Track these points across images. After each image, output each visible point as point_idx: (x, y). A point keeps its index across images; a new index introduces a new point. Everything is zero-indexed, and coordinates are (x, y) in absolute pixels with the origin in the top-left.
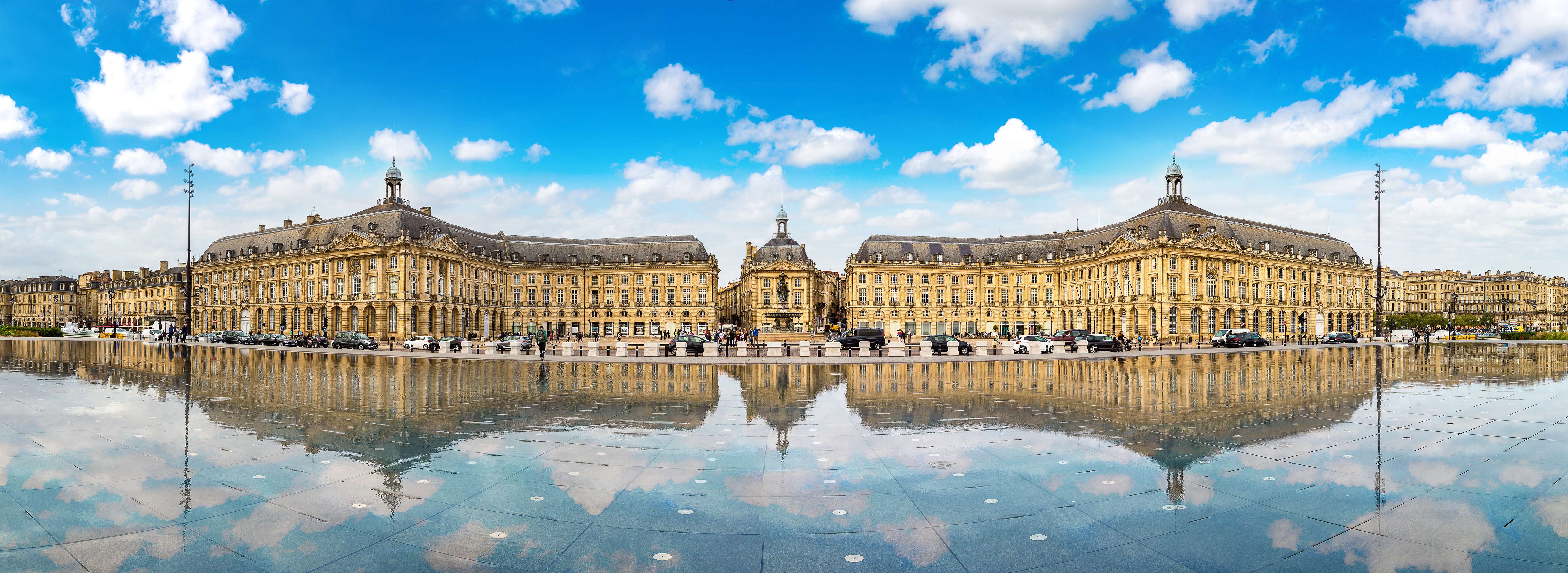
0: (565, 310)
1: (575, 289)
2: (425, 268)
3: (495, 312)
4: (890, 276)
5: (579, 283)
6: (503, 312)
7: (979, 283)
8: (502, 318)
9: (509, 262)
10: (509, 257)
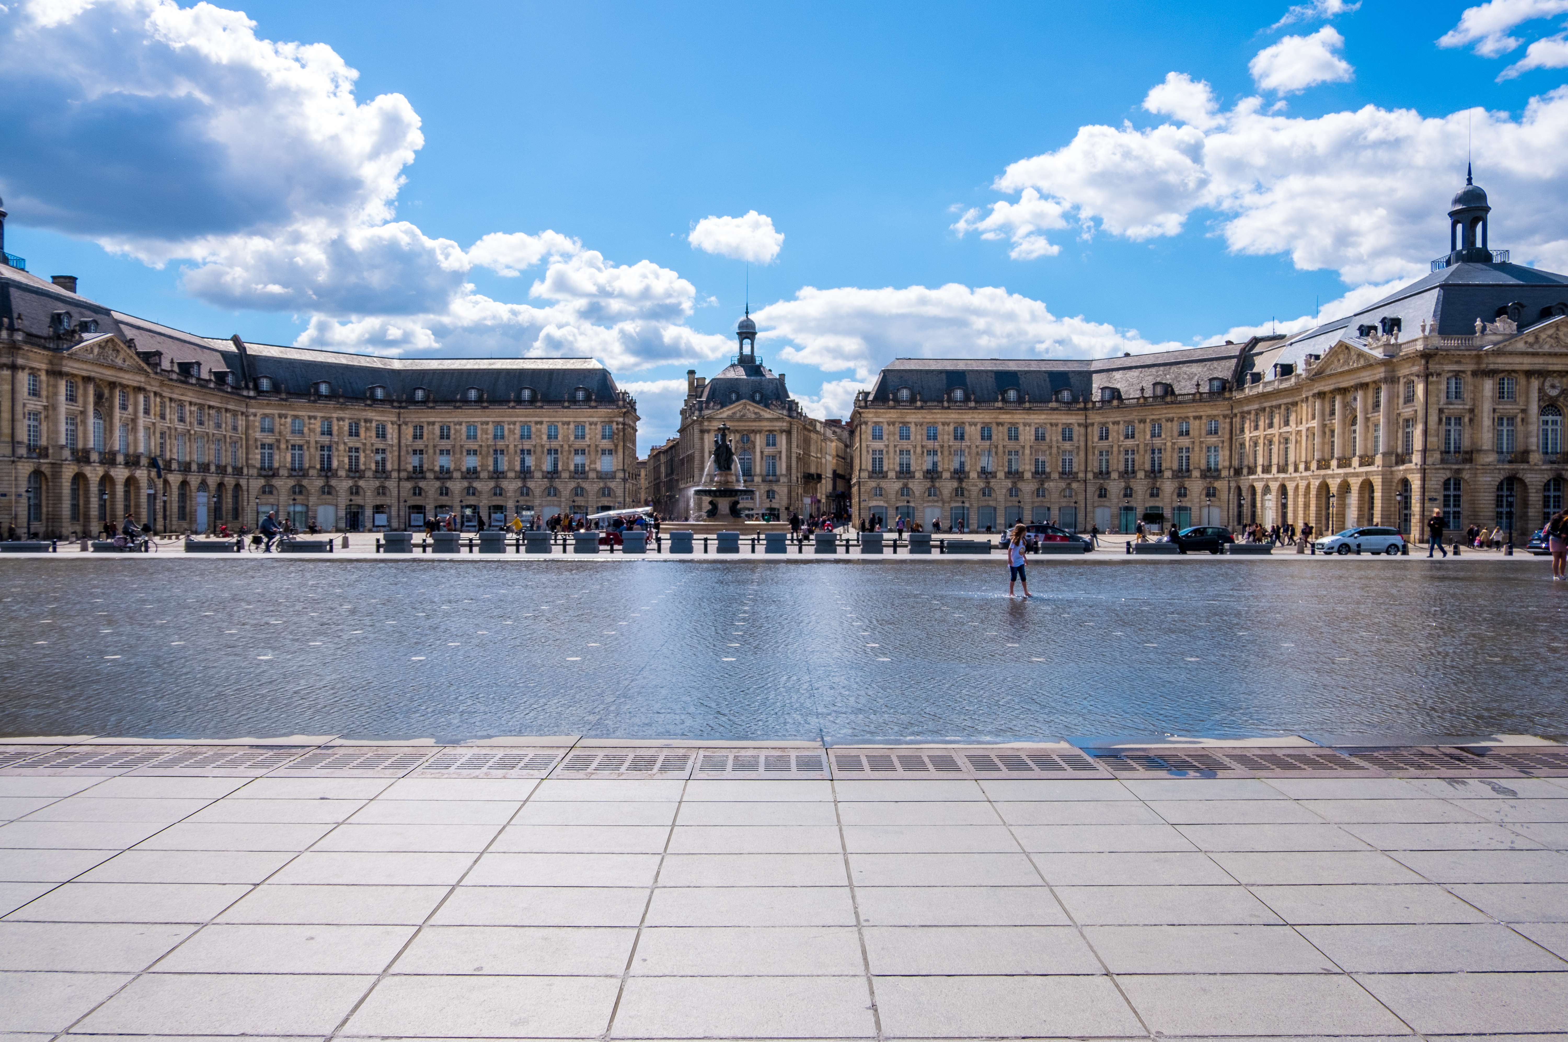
0: (361, 483)
1: (381, 446)
2: (62, 398)
3: (221, 486)
4: (925, 427)
5: (389, 436)
6: (237, 486)
7: (1082, 439)
8: (236, 497)
9: (252, 393)
10: (251, 385)
